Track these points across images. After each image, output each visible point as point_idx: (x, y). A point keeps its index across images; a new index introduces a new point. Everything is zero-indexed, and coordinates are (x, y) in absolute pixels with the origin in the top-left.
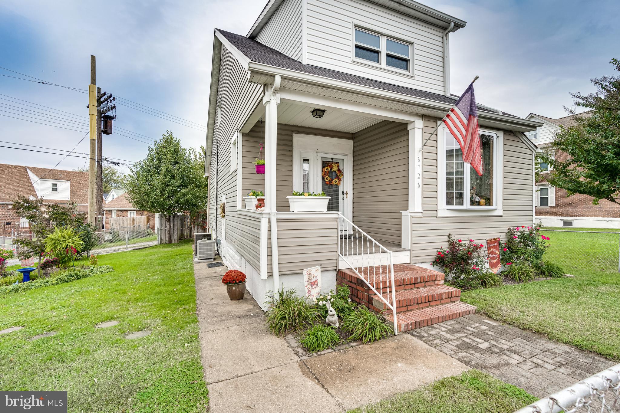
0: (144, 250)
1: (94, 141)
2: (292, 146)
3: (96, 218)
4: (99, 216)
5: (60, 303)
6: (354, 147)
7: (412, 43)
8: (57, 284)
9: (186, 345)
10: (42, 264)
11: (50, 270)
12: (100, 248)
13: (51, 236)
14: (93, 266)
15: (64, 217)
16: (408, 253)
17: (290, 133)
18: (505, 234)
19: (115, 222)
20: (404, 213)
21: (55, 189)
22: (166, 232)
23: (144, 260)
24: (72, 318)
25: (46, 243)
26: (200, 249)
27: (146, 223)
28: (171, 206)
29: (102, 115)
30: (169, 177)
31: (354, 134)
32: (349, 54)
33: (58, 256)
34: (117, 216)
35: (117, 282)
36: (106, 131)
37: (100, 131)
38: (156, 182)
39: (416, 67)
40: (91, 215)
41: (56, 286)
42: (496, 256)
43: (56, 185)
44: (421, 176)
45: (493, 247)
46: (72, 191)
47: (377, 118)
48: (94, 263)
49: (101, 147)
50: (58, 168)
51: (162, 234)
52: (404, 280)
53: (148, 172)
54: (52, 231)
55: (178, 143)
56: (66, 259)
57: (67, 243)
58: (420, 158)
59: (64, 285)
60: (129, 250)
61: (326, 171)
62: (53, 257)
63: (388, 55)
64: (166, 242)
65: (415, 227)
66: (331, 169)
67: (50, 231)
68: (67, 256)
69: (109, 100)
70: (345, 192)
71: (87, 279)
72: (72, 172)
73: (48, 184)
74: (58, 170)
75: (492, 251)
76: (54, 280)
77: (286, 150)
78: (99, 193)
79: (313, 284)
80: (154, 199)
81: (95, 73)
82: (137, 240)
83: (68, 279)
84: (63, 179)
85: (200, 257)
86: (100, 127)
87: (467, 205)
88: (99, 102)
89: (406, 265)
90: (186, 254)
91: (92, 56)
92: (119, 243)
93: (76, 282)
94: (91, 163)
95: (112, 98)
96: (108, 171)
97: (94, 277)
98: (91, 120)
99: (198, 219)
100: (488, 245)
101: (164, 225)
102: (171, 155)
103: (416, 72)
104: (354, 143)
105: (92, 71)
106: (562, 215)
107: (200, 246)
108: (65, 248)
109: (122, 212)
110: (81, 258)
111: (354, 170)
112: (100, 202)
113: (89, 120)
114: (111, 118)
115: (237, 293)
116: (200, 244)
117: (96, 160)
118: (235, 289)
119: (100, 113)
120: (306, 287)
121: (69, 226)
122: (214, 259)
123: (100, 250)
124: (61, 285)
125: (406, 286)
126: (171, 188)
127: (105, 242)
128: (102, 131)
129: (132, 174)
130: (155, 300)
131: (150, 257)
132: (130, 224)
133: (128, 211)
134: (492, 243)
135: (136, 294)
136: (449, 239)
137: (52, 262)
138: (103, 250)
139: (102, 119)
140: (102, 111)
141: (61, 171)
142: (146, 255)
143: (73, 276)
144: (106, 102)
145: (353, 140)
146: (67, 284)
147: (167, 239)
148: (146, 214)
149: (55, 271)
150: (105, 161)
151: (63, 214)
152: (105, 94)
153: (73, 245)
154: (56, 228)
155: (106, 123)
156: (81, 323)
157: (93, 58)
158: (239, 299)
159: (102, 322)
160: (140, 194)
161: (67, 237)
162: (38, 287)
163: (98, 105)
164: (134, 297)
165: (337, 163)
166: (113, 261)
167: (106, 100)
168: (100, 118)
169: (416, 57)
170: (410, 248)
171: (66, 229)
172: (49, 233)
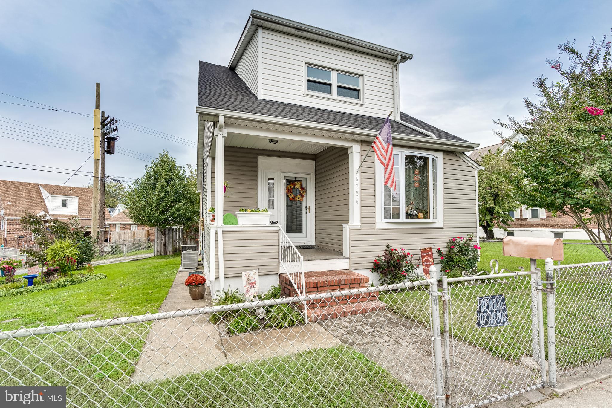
0: (140, 261)
1: (97, 161)
2: (257, 167)
3: (98, 232)
4: (101, 230)
5: (53, 302)
6: (316, 167)
7: (362, 76)
8: (55, 288)
9: (140, 329)
10: (46, 272)
11: (52, 278)
12: (101, 260)
13: (52, 247)
14: (89, 274)
15: (64, 230)
16: (347, 260)
17: (255, 156)
18: (446, 244)
19: (116, 236)
20: (344, 226)
21: (64, 205)
22: (162, 244)
23: (136, 269)
24: (60, 312)
25: (47, 253)
26: (184, 259)
27: (146, 236)
28: (165, 220)
29: (106, 137)
30: (163, 194)
31: (316, 155)
32: (302, 88)
33: (60, 266)
34: (120, 230)
35: (105, 287)
36: (109, 151)
37: (104, 151)
38: (153, 198)
39: (366, 96)
40: (94, 228)
41: (54, 290)
42: (431, 263)
43: (66, 201)
44: (359, 194)
45: (427, 255)
46: (80, 206)
47: (323, 145)
48: (91, 272)
49: (104, 166)
50: (68, 185)
51: (158, 246)
52: (328, 282)
53: (145, 189)
54: (53, 243)
55: (174, 162)
56: (67, 268)
57: (65, 253)
58: (359, 178)
59: (61, 289)
60: (127, 261)
61: (290, 188)
62: (55, 266)
63: (339, 87)
64: (162, 254)
65: (354, 238)
66: (294, 187)
67: (51, 243)
68: (68, 265)
69: (112, 123)
70: (308, 207)
71: (82, 284)
72: (81, 188)
73: (59, 200)
74: (68, 187)
75: (427, 259)
76: (53, 285)
77: (251, 171)
78: (102, 208)
79: (252, 284)
80: (150, 213)
81: (99, 99)
82: (138, 252)
83: (65, 284)
84: (72, 195)
85: (184, 266)
86: (104, 148)
87: (402, 218)
88: (103, 124)
89: (343, 271)
90: (175, 264)
91: (97, 83)
92: (119, 255)
93: (71, 286)
94: (94, 181)
95: (114, 121)
96: (116, 186)
97: (87, 283)
98: (96, 141)
99: (191, 232)
100: (422, 254)
101: (160, 238)
102: (167, 173)
103: (366, 101)
104: (316, 163)
105: (96, 97)
106: (552, 227)
107: (184, 257)
108: (64, 258)
109: (125, 226)
110: (82, 268)
111: (315, 188)
112: (103, 216)
113: (93, 141)
114: (114, 139)
115: (197, 294)
116: (184, 254)
117: (100, 178)
118: (196, 290)
119: (103, 135)
120: (245, 286)
121: (68, 238)
122: (197, 269)
123: (102, 261)
124: (58, 289)
125: (330, 287)
126: (165, 204)
127: (107, 254)
128: (106, 151)
129: (130, 191)
130: (130, 300)
131: (142, 267)
132: (131, 237)
133: (130, 225)
134: (425, 252)
135: (117, 295)
136: (387, 249)
137: (54, 270)
138: (104, 261)
139: (106, 140)
140: (106, 133)
141: (70, 188)
142: (140, 266)
143: (70, 282)
144: (109, 125)
145: (315, 161)
146: (64, 288)
147: (163, 251)
148: (147, 228)
149: (57, 278)
150: (107, 179)
151: (63, 228)
152: (108, 118)
153: (70, 255)
154: (56, 240)
155: (109, 144)
156: (66, 315)
157: (98, 85)
158: (199, 299)
159: (83, 315)
160: (137, 209)
161: (65, 248)
162: (39, 290)
163: (102, 127)
164: (115, 297)
165: (301, 181)
166: (108, 271)
167: (109, 123)
168: (104, 139)
169: (366, 87)
170: (348, 256)
171: (65, 241)
172: (50, 244)
